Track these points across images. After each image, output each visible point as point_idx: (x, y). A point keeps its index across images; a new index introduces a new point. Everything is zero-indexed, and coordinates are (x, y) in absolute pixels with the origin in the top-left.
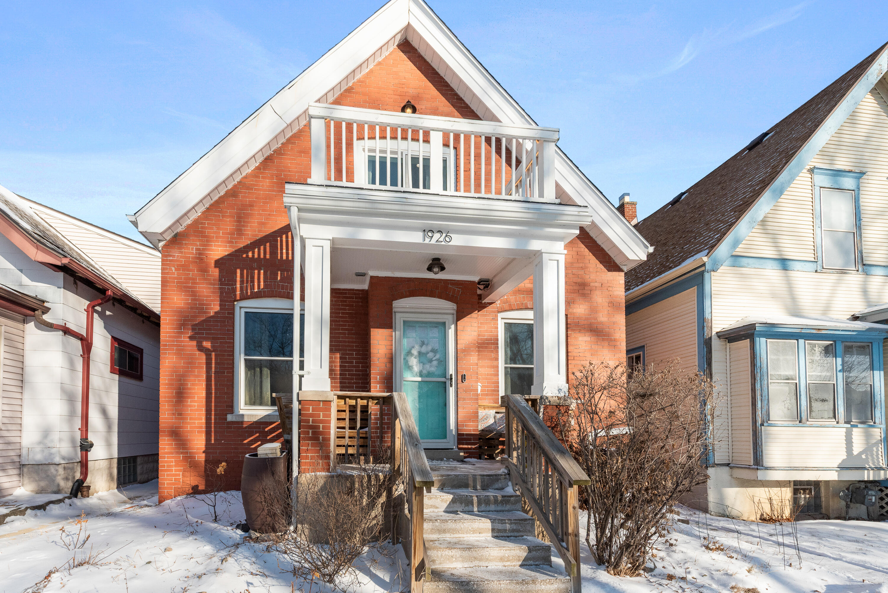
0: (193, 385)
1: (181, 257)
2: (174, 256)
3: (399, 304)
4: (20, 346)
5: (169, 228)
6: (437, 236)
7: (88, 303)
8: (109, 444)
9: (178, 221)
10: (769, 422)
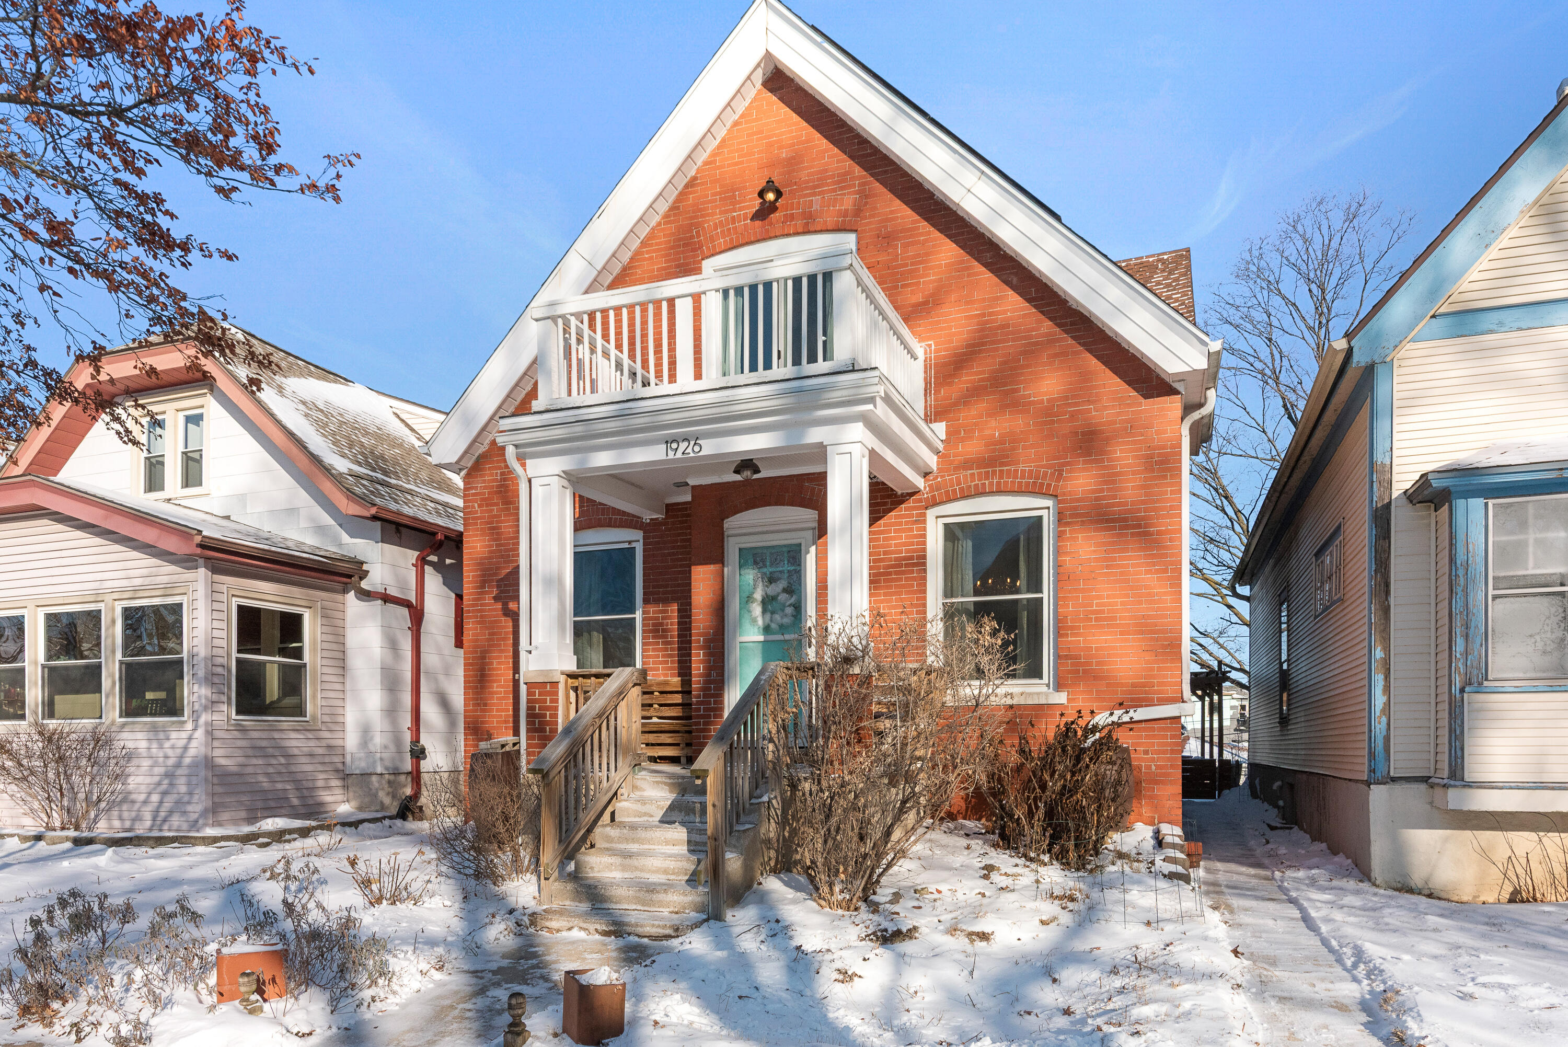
0: (499, 663)
1: (485, 488)
2: (476, 488)
3: (733, 523)
4: (340, 623)
5: (466, 452)
6: (683, 445)
7: (416, 553)
8: (452, 750)
9: (475, 441)
10: (1486, 683)
